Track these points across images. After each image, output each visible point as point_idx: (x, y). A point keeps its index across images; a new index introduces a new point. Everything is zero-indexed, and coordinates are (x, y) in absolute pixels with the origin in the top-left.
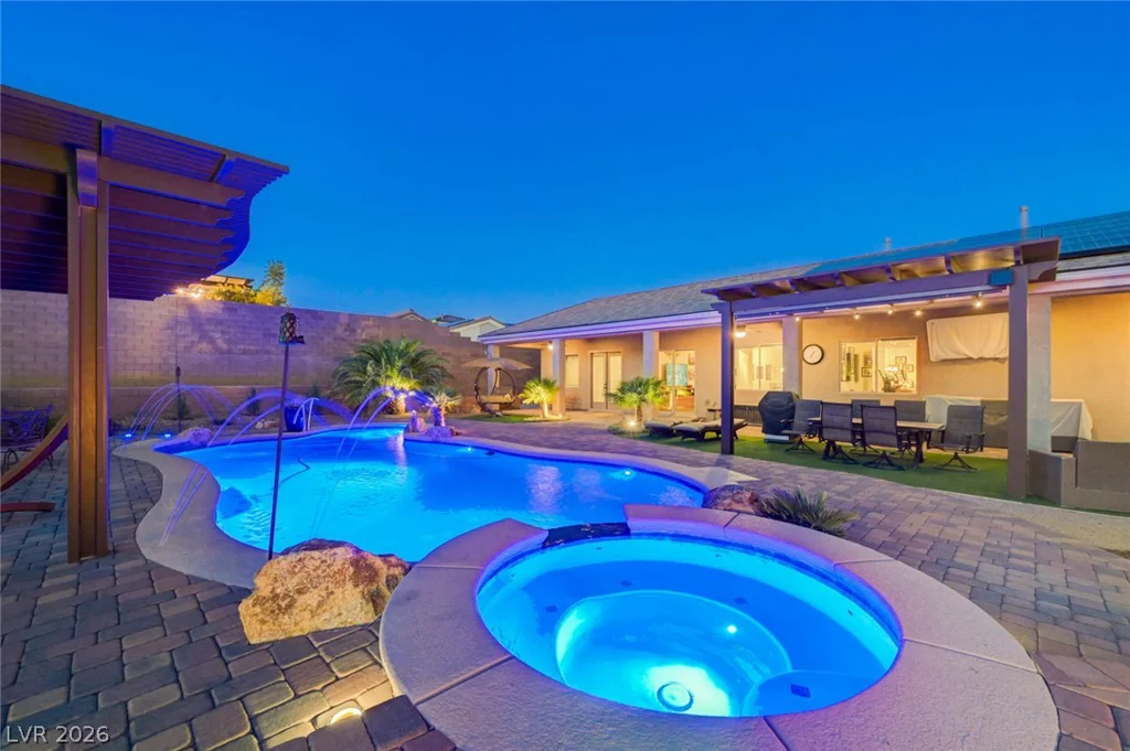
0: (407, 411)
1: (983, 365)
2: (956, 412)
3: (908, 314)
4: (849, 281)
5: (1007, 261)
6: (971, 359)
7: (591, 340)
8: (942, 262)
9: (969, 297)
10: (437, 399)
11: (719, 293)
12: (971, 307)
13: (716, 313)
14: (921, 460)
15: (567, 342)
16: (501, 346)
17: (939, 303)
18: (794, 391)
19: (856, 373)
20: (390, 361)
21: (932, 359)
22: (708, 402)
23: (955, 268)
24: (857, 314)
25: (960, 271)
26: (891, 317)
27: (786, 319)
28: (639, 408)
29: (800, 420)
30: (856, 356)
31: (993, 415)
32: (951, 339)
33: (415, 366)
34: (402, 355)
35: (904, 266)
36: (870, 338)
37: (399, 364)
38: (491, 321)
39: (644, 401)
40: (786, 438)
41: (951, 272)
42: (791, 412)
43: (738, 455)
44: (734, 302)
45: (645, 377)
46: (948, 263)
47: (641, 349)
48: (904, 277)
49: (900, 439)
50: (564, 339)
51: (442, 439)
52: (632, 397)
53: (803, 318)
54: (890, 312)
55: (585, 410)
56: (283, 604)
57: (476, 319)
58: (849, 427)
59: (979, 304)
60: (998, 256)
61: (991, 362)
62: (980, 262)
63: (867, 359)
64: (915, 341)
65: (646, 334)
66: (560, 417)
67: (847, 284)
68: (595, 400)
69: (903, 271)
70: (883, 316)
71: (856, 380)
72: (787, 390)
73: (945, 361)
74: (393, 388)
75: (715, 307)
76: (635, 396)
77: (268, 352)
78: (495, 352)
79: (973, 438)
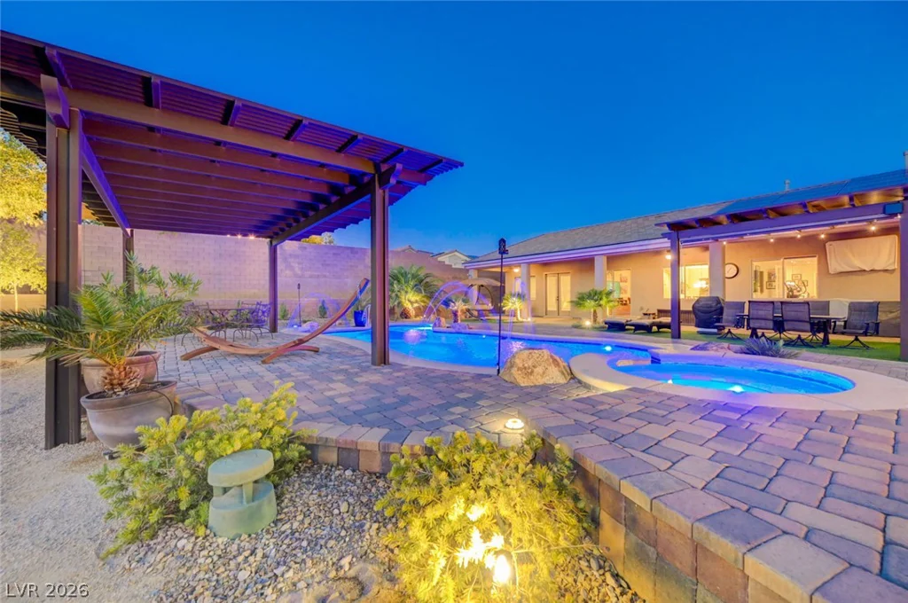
0: (416, 316)
1: (874, 275)
2: (854, 308)
3: (814, 238)
4: (772, 214)
5: (897, 196)
6: (864, 271)
7: (546, 264)
8: (846, 199)
9: (865, 223)
10: (457, 304)
11: (670, 226)
12: (865, 231)
13: (666, 240)
14: (828, 343)
15: (531, 266)
16: (478, 269)
17: (840, 228)
18: (721, 297)
19: (762, 286)
20: (407, 282)
21: (831, 271)
22: (642, 309)
23: (857, 203)
24: (772, 238)
25: (860, 205)
26: (799, 240)
27: (712, 245)
28: (595, 312)
29: (728, 315)
30: (762, 273)
31: (884, 312)
32: (846, 256)
33: (422, 285)
34: (414, 276)
35: (816, 203)
36: (776, 257)
37: (412, 283)
38: (456, 253)
39: (600, 305)
40: (715, 330)
41: (853, 205)
42: (720, 311)
43: (685, 338)
44: (680, 232)
45: (598, 288)
46: (851, 199)
47: (593, 269)
48: (815, 210)
49: (812, 325)
50: (529, 263)
51: (463, 331)
52: (590, 304)
53: (729, 242)
54: (799, 236)
55: (542, 317)
56: (530, 371)
57: (446, 252)
58: (771, 318)
59: (873, 228)
60: (889, 192)
61: (882, 273)
62: (875, 198)
63: (771, 275)
64: (815, 259)
65: (596, 258)
66: (529, 319)
67: (771, 217)
68: (549, 309)
69: (814, 206)
70: (793, 239)
71: (762, 291)
72: (715, 295)
73: (841, 273)
74: (409, 301)
75: (664, 235)
76: (593, 303)
77: (325, 276)
78: (474, 274)
79: (870, 325)
